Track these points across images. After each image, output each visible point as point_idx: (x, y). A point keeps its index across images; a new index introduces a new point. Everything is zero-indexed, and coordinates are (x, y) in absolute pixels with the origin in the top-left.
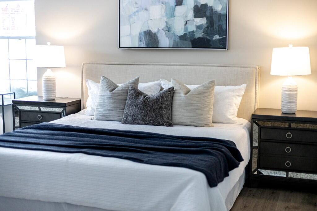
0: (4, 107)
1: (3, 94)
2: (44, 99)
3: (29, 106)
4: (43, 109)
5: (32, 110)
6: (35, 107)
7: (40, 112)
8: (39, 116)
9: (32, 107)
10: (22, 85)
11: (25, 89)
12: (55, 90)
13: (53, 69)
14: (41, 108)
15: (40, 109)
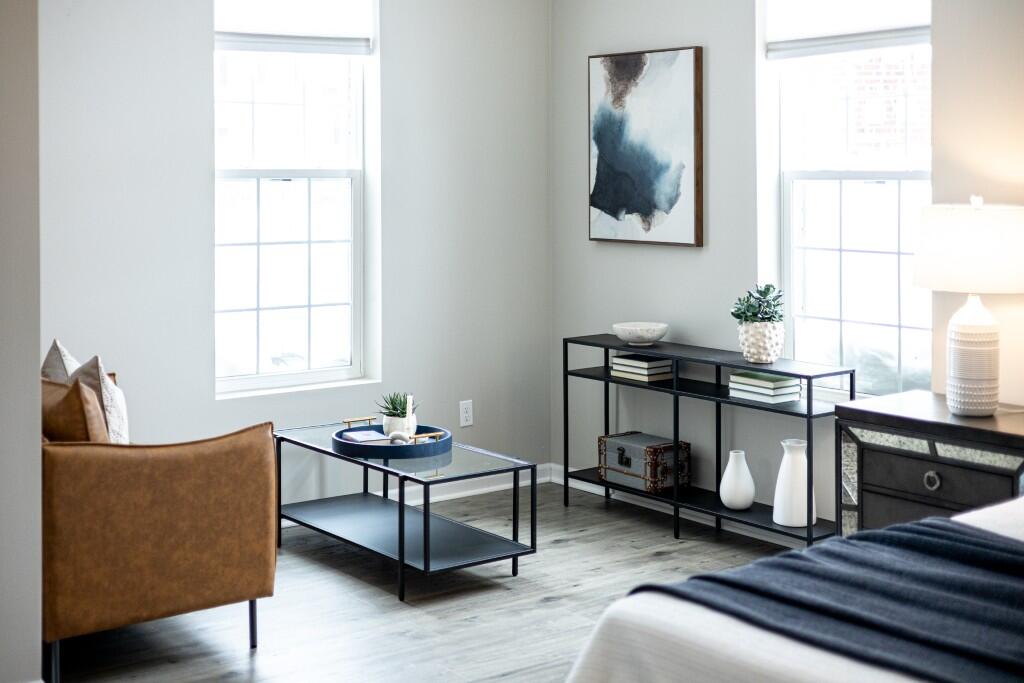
0: (815, 421)
1: (811, 374)
2: (953, 410)
3: (893, 434)
4: (945, 450)
5: (905, 448)
6: (916, 441)
7: (933, 459)
8: (929, 477)
9: (904, 439)
10: (882, 343)
11: (890, 357)
12: (995, 379)
13: (988, 298)
14: (938, 445)
15: (933, 448)
